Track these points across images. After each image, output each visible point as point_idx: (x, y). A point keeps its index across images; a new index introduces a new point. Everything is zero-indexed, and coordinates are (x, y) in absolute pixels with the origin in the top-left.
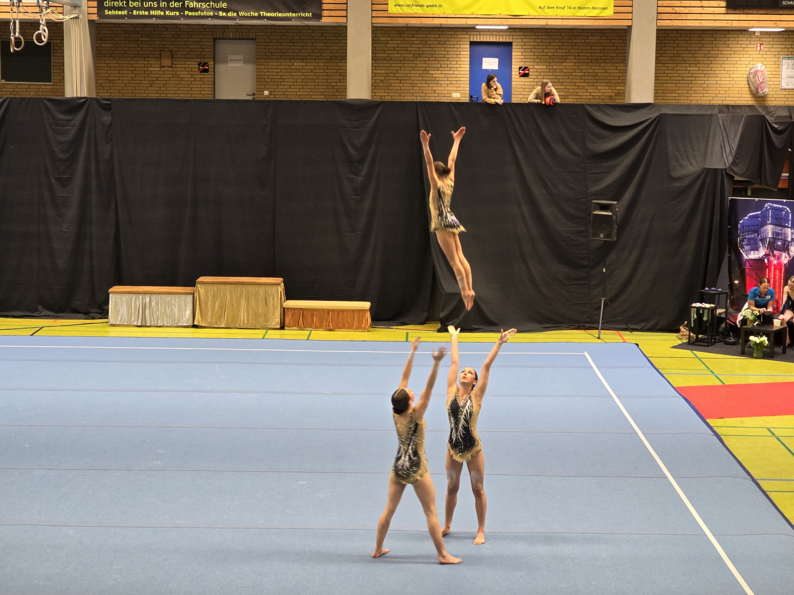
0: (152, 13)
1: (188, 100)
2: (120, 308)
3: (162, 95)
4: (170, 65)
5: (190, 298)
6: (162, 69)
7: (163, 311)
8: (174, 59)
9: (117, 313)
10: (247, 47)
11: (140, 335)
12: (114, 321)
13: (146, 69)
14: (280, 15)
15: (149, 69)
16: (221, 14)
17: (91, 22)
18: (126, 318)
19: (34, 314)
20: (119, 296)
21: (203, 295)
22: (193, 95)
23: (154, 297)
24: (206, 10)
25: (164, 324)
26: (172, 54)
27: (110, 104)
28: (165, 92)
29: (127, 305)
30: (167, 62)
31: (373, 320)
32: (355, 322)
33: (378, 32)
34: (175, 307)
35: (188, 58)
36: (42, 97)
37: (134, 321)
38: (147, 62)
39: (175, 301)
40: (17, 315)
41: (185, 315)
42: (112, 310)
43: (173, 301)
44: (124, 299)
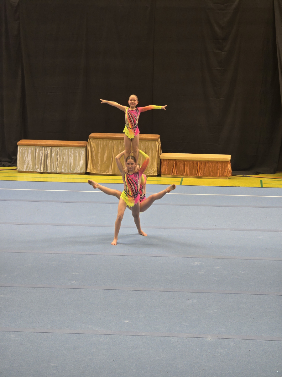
2: (26, 158)
5: (83, 151)
7: (61, 161)
9: (24, 161)
12: (22, 168)
18: (31, 166)
20: (25, 148)
21: (94, 148)
23: (54, 149)
25: (62, 171)
29: (32, 155)
31: (233, 169)
32: (219, 171)
34: (71, 157)
37: (38, 168)
39: (71, 152)
41: (79, 164)
42: (19, 160)
43: (70, 153)
44: (29, 150)
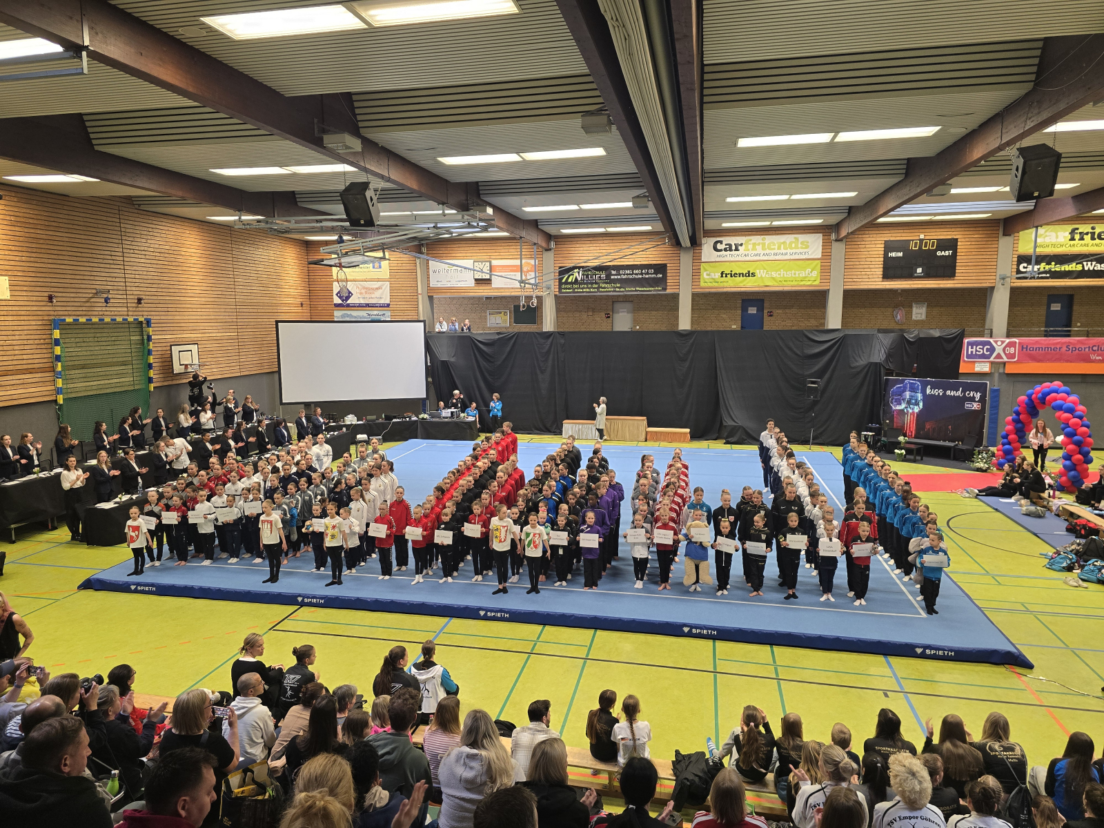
0: (585, 290)
1: (600, 332)
2: (568, 430)
3: (588, 329)
4: (592, 315)
6: (588, 317)
8: (594, 312)
9: (566, 432)
10: (629, 305)
13: (580, 317)
14: (645, 289)
15: (582, 317)
16: (617, 289)
17: (555, 295)
22: (603, 329)
23: (584, 426)
24: (610, 288)
26: (593, 310)
27: (563, 334)
29: (571, 429)
30: (590, 313)
31: (691, 438)
32: (682, 438)
33: (695, 296)
35: (600, 311)
36: (533, 331)
38: (581, 314)
44: (569, 426)
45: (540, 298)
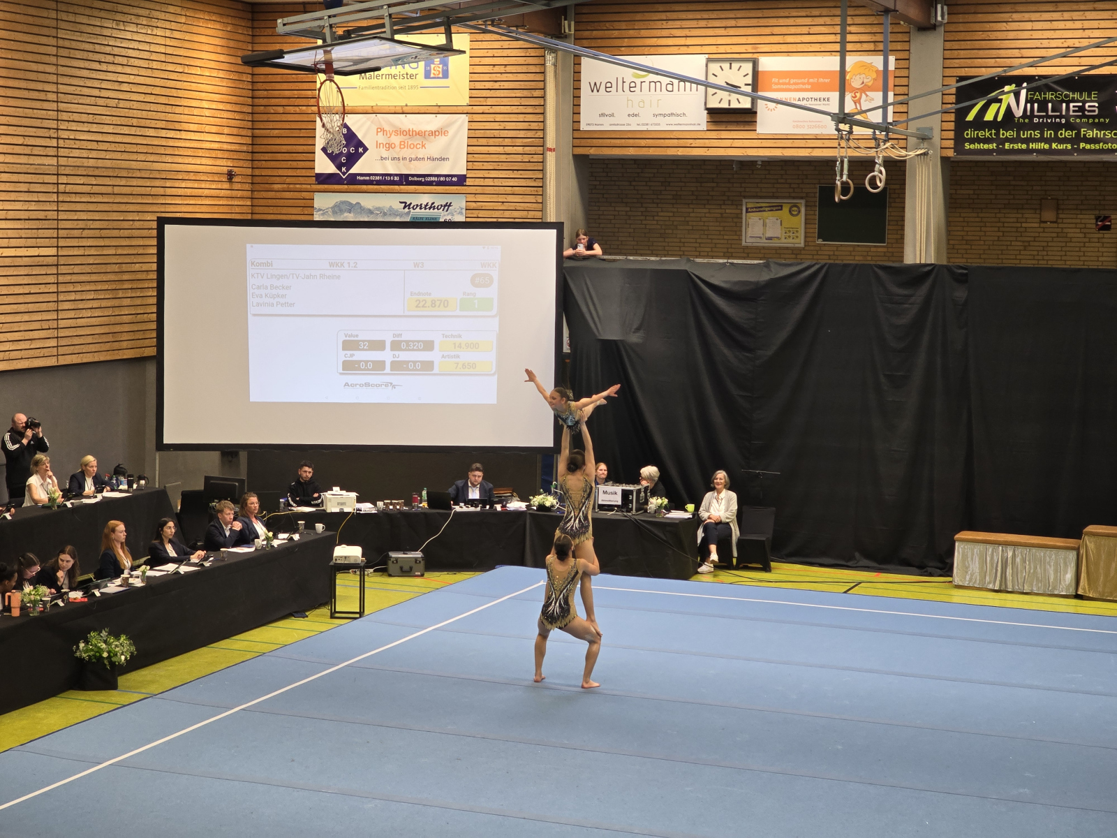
0: (1033, 146)
1: (1079, 270)
2: (970, 563)
3: (1040, 262)
4: (1055, 220)
5: (1072, 555)
6: (1042, 225)
7: (1032, 571)
8: (1060, 212)
9: (965, 569)
11: (997, 603)
12: (961, 580)
13: (1019, 225)
15: (1024, 225)
17: (945, 160)
18: (978, 578)
19: (849, 564)
20: (968, 546)
21: (1092, 552)
22: (1086, 263)
23: (1019, 550)
24: (1112, 140)
25: (1032, 590)
26: (1058, 205)
27: (966, 274)
28: (1046, 258)
29: (980, 559)
30: (1049, 215)
34: (1050, 566)
35: (1081, 210)
36: (872, 263)
37: (989, 583)
38: (1020, 216)
39: (1050, 557)
40: (825, 563)
41: (1064, 580)
42: (958, 565)
43: (1048, 558)
44: (975, 550)
45: (896, 169)
